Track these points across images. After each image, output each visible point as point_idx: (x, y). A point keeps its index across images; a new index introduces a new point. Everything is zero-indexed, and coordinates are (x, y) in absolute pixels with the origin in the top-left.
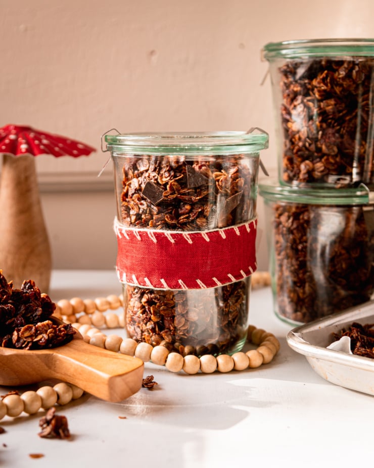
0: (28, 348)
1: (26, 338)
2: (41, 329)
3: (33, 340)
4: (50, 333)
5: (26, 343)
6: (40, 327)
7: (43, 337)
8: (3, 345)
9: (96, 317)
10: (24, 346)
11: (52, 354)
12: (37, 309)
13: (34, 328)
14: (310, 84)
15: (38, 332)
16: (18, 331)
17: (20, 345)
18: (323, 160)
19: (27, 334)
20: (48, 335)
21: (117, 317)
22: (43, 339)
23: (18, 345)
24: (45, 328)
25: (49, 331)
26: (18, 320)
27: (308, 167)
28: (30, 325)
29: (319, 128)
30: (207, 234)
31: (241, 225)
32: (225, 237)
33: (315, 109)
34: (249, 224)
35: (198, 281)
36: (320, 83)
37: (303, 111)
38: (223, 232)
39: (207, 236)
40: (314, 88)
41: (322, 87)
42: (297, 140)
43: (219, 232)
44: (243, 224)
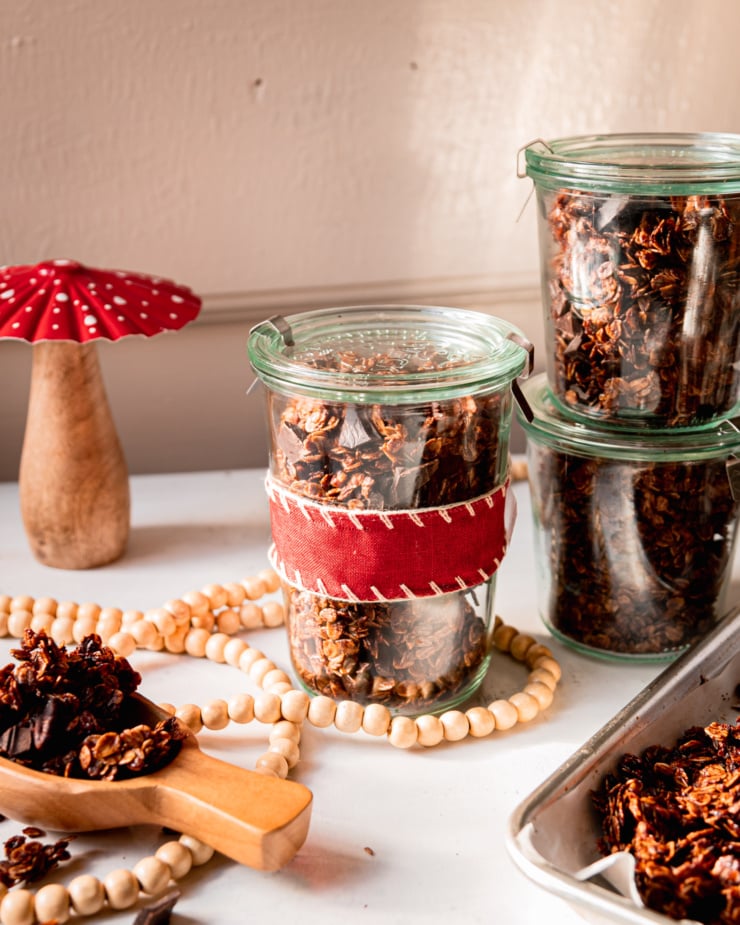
0: (111, 777)
1: (106, 758)
2: (129, 740)
3: (118, 761)
4: (147, 746)
5: (107, 768)
6: (128, 736)
7: (136, 756)
8: (66, 774)
9: (248, 612)
10: (103, 773)
11: (155, 788)
12: (113, 692)
13: (117, 739)
14: (627, 239)
15: (125, 745)
16: (91, 745)
17: (95, 773)
18: (648, 377)
19: (107, 752)
20: (144, 751)
22: (136, 761)
23: (92, 772)
24: (138, 739)
25: (146, 743)
26: (86, 721)
28: (111, 734)
29: (645, 323)
30: (419, 515)
31: (476, 500)
32: (449, 520)
33: (639, 288)
34: (492, 496)
35: (403, 587)
36: (647, 241)
37: (616, 291)
38: (446, 513)
39: (419, 519)
40: (637, 248)
41: (653, 248)
42: (600, 339)
43: (440, 513)
44: (482, 497)
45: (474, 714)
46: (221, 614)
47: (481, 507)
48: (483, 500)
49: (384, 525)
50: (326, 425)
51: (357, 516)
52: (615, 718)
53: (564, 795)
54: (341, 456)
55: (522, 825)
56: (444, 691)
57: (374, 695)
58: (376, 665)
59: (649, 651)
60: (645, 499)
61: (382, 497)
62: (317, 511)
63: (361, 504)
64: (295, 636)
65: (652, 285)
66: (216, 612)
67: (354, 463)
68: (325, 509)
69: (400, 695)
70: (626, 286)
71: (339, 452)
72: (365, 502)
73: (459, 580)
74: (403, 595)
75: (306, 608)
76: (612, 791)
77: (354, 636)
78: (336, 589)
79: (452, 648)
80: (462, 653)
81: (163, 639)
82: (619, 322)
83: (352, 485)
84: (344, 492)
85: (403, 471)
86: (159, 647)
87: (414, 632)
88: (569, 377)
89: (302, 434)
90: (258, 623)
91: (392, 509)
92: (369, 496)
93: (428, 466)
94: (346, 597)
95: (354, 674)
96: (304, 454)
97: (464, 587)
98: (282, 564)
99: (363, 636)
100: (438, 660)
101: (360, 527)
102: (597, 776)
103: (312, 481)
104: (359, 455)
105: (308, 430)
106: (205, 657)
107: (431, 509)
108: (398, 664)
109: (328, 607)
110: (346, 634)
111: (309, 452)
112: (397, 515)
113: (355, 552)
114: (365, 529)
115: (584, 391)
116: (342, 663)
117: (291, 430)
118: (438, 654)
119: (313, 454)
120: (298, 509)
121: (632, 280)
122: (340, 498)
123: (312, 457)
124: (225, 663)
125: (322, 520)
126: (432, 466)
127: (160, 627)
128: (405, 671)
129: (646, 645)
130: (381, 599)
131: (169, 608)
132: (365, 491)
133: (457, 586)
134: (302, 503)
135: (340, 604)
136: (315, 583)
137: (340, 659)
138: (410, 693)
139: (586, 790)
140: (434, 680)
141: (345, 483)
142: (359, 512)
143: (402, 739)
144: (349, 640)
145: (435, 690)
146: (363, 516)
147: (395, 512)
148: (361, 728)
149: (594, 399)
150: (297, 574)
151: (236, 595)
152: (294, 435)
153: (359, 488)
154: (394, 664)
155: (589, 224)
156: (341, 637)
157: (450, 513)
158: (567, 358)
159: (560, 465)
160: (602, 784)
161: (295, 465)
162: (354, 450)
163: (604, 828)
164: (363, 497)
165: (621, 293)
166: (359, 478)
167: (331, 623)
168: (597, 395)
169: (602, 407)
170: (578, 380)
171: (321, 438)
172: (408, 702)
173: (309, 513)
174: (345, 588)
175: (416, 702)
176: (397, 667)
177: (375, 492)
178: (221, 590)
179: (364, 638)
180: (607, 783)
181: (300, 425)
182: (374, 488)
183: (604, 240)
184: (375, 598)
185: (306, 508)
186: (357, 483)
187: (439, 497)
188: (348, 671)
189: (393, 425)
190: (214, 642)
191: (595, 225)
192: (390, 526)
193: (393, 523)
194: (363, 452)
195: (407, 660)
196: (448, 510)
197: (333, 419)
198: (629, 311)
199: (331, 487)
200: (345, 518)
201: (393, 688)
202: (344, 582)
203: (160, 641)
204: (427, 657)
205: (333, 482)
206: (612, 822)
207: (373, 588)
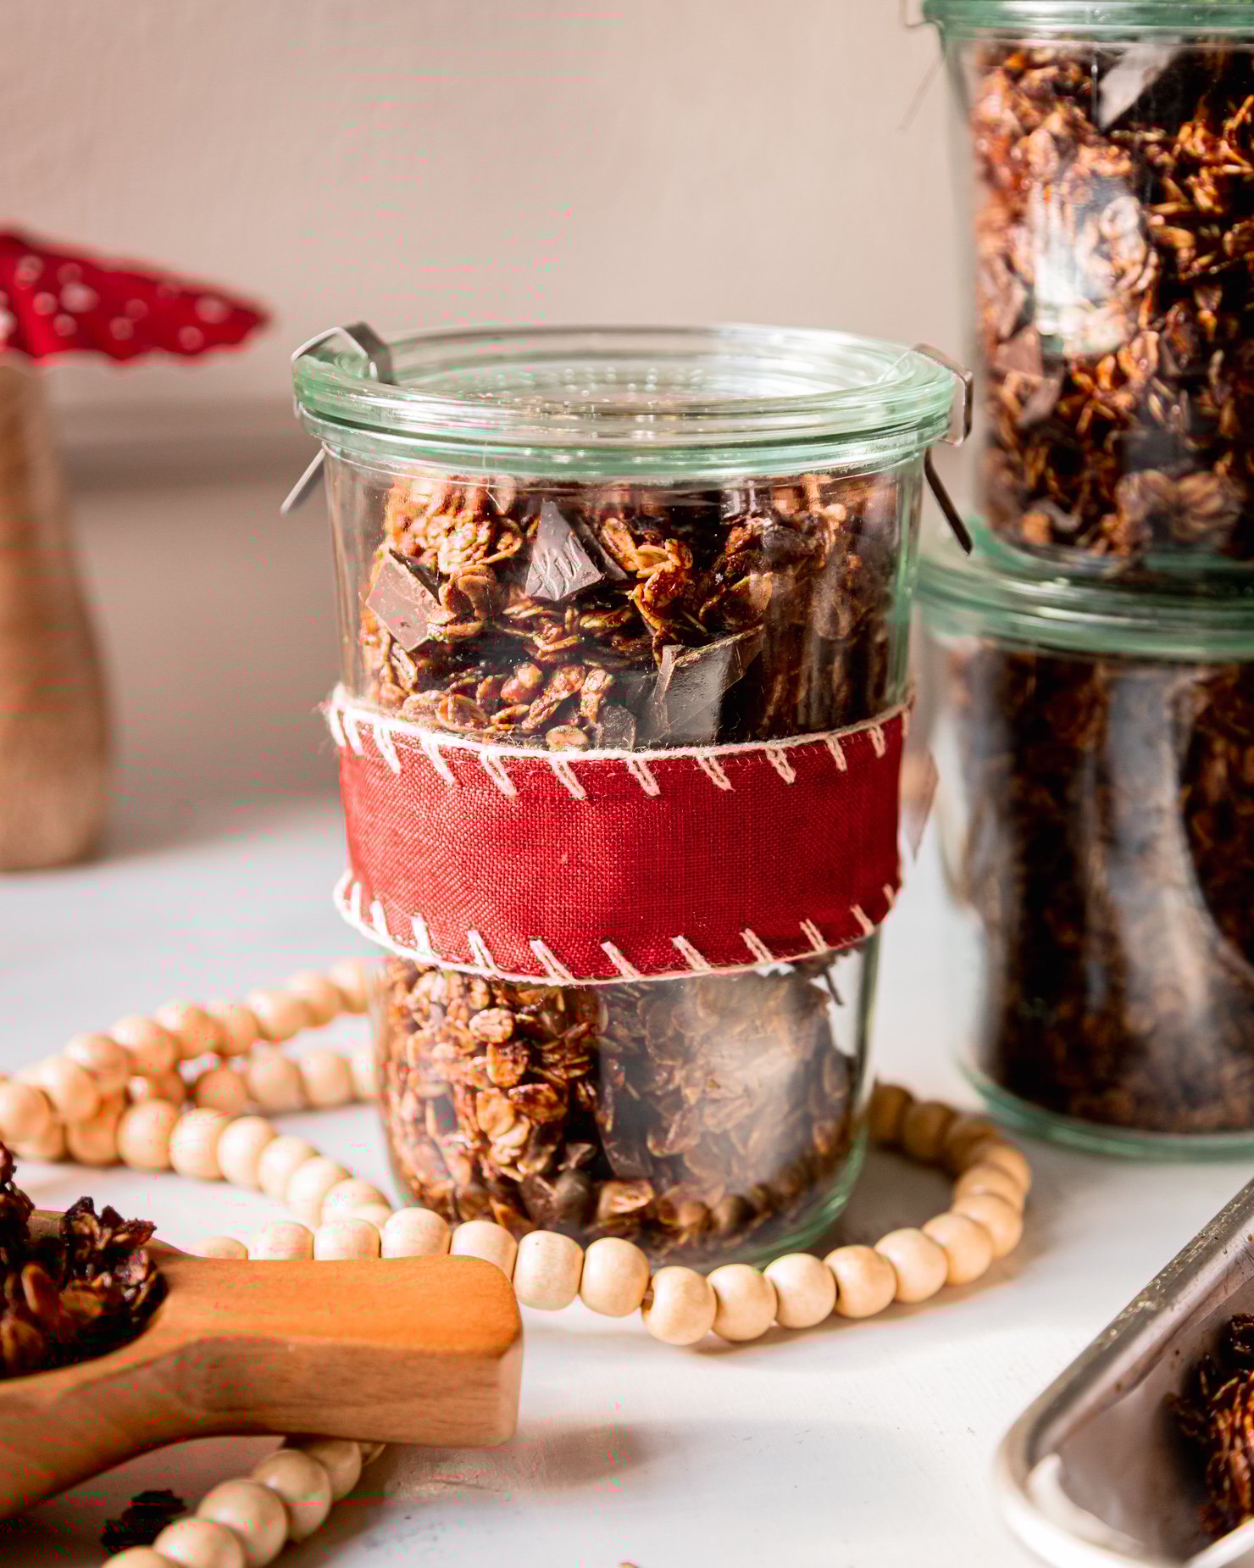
9: (264, 1070)
14: (1166, 145)
18: (1221, 468)
21: (344, 1066)
27: (1153, 497)
29: (1211, 339)
30: (719, 758)
31: (850, 731)
32: (789, 775)
33: (1199, 255)
34: (883, 726)
35: (680, 942)
36: (1212, 147)
37: (1145, 264)
38: (783, 757)
39: (720, 771)
40: (1188, 165)
41: (1228, 161)
42: (1105, 382)
43: (770, 756)
44: (861, 726)
45: (846, 1262)
46: (204, 1076)
47: (858, 747)
48: (864, 733)
49: (637, 784)
50: (491, 549)
51: (572, 765)
52: (1201, 1237)
53: (1116, 1400)
54: (530, 625)
55: (1032, 1459)
56: (768, 1215)
57: (600, 1225)
58: (608, 1146)
59: (1225, 1127)
60: (1212, 756)
61: (631, 719)
62: (473, 760)
63: (581, 738)
64: (402, 1094)
65: (1228, 248)
66: (190, 1071)
67: (560, 637)
68: (490, 753)
69: (664, 1220)
70: (1167, 252)
71: (525, 614)
72: (590, 734)
73: (809, 929)
74: (680, 964)
75: (436, 1011)
76: (1218, 1395)
77: (558, 1075)
78: (518, 955)
79: (786, 1108)
80: (807, 1121)
81: (64, 1129)
82: (1153, 337)
83: (558, 691)
84: (534, 714)
85: (681, 654)
86: (54, 1149)
87: (701, 1061)
88: (1031, 479)
89: (431, 578)
90: (291, 1098)
91: (655, 747)
92: (599, 717)
93: (741, 642)
94: (542, 973)
95: (551, 1175)
96: (437, 622)
97: (821, 948)
98: (376, 909)
99: (577, 1073)
100: (755, 1136)
101: (578, 793)
102: (1181, 1365)
103: (455, 691)
104: (573, 619)
105: (443, 568)
106: (170, 1169)
107: (748, 746)
108: (660, 1143)
109: (492, 1005)
110: (537, 1070)
111: (454, 616)
112: (669, 761)
113: (564, 858)
114: (590, 797)
115: (1066, 509)
116: (524, 1147)
117: (403, 568)
118: (753, 1118)
119: (462, 618)
120: (422, 760)
121: (1182, 238)
122: (527, 725)
123: (459, 629)
124: (222, 1179)
125: (484, 778)
126: (751, 639)
127: (58, 1096)
128: (674, 1162)
129: (1215, 1113)
130: (628, 974)
131: (81, 1052)
132: (590, 703)
133: (804, 944)
134: (432, 742)
135: (524, 996)
136: (464, 943)
137: (520, 1134)
138: (686, 1219)
139: (1159, 1395)
140: (741, 1190)
141: (538, 690)
142: (576, 755)
143: (681, 1321)
144: (543, 1087)
145: (745, 1213)
146: (586, 763)
147: (663, 754)
148: (578, 1297)
149: (1091, 528)
150: (418, 926)
151: (237, 1029)
152: (412, 580)
153: (575, 699)
154: (650, 1144)
155: (1078, 112)
156: (524, 1079)
157: (793, 757)
158: (1025, 436)
159: (1016, 685)
160: (1190, 1379)
161: (414, 655)
162: (560, 606)
163: (1209, 1481)
164: (583, 721)
165: (1157, 268)
166: (574, 676)
167: (498, 1046)
168: (1098, 518)
169: (1111, 547)
170: (1053, 484)
171: (482, 579)
172: (683, 1239)
173: (451, 766)
174: (538, 947)
175: (703, 1241)
176: (657, 1153)
177: (615, 707)
178: (202, 1017)
179: (577, 1079)
180: (1203, 1379)
181: (426, 561)
182: (613, 695)
183: (1114, 150)
184: (614, 972)
185: (444, 753)
186: (569, 685)
187: (766, 721)
188: (540, 1165)
189: (655, 542)
190: (194, 1129)
191: (1091, 118)
192: (652, 788)
193: (660, 779)
194: (583, 613)
195: (683, 1133)
196: (788, 751)
197: (507, 539)
198: (1176, 313)
199: (503, 705)
200: (542, 770)
201: (651, 1204)
202: (535, 934)
203: (56, 1137)
204: (729, 1125)
205: (508, 690)
206: (1229, 1465)
207: (607, 947)
